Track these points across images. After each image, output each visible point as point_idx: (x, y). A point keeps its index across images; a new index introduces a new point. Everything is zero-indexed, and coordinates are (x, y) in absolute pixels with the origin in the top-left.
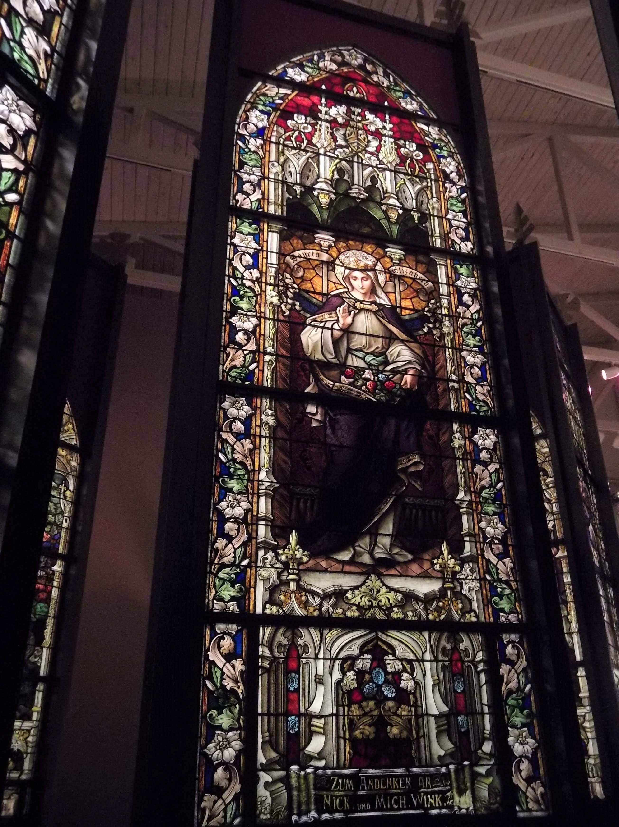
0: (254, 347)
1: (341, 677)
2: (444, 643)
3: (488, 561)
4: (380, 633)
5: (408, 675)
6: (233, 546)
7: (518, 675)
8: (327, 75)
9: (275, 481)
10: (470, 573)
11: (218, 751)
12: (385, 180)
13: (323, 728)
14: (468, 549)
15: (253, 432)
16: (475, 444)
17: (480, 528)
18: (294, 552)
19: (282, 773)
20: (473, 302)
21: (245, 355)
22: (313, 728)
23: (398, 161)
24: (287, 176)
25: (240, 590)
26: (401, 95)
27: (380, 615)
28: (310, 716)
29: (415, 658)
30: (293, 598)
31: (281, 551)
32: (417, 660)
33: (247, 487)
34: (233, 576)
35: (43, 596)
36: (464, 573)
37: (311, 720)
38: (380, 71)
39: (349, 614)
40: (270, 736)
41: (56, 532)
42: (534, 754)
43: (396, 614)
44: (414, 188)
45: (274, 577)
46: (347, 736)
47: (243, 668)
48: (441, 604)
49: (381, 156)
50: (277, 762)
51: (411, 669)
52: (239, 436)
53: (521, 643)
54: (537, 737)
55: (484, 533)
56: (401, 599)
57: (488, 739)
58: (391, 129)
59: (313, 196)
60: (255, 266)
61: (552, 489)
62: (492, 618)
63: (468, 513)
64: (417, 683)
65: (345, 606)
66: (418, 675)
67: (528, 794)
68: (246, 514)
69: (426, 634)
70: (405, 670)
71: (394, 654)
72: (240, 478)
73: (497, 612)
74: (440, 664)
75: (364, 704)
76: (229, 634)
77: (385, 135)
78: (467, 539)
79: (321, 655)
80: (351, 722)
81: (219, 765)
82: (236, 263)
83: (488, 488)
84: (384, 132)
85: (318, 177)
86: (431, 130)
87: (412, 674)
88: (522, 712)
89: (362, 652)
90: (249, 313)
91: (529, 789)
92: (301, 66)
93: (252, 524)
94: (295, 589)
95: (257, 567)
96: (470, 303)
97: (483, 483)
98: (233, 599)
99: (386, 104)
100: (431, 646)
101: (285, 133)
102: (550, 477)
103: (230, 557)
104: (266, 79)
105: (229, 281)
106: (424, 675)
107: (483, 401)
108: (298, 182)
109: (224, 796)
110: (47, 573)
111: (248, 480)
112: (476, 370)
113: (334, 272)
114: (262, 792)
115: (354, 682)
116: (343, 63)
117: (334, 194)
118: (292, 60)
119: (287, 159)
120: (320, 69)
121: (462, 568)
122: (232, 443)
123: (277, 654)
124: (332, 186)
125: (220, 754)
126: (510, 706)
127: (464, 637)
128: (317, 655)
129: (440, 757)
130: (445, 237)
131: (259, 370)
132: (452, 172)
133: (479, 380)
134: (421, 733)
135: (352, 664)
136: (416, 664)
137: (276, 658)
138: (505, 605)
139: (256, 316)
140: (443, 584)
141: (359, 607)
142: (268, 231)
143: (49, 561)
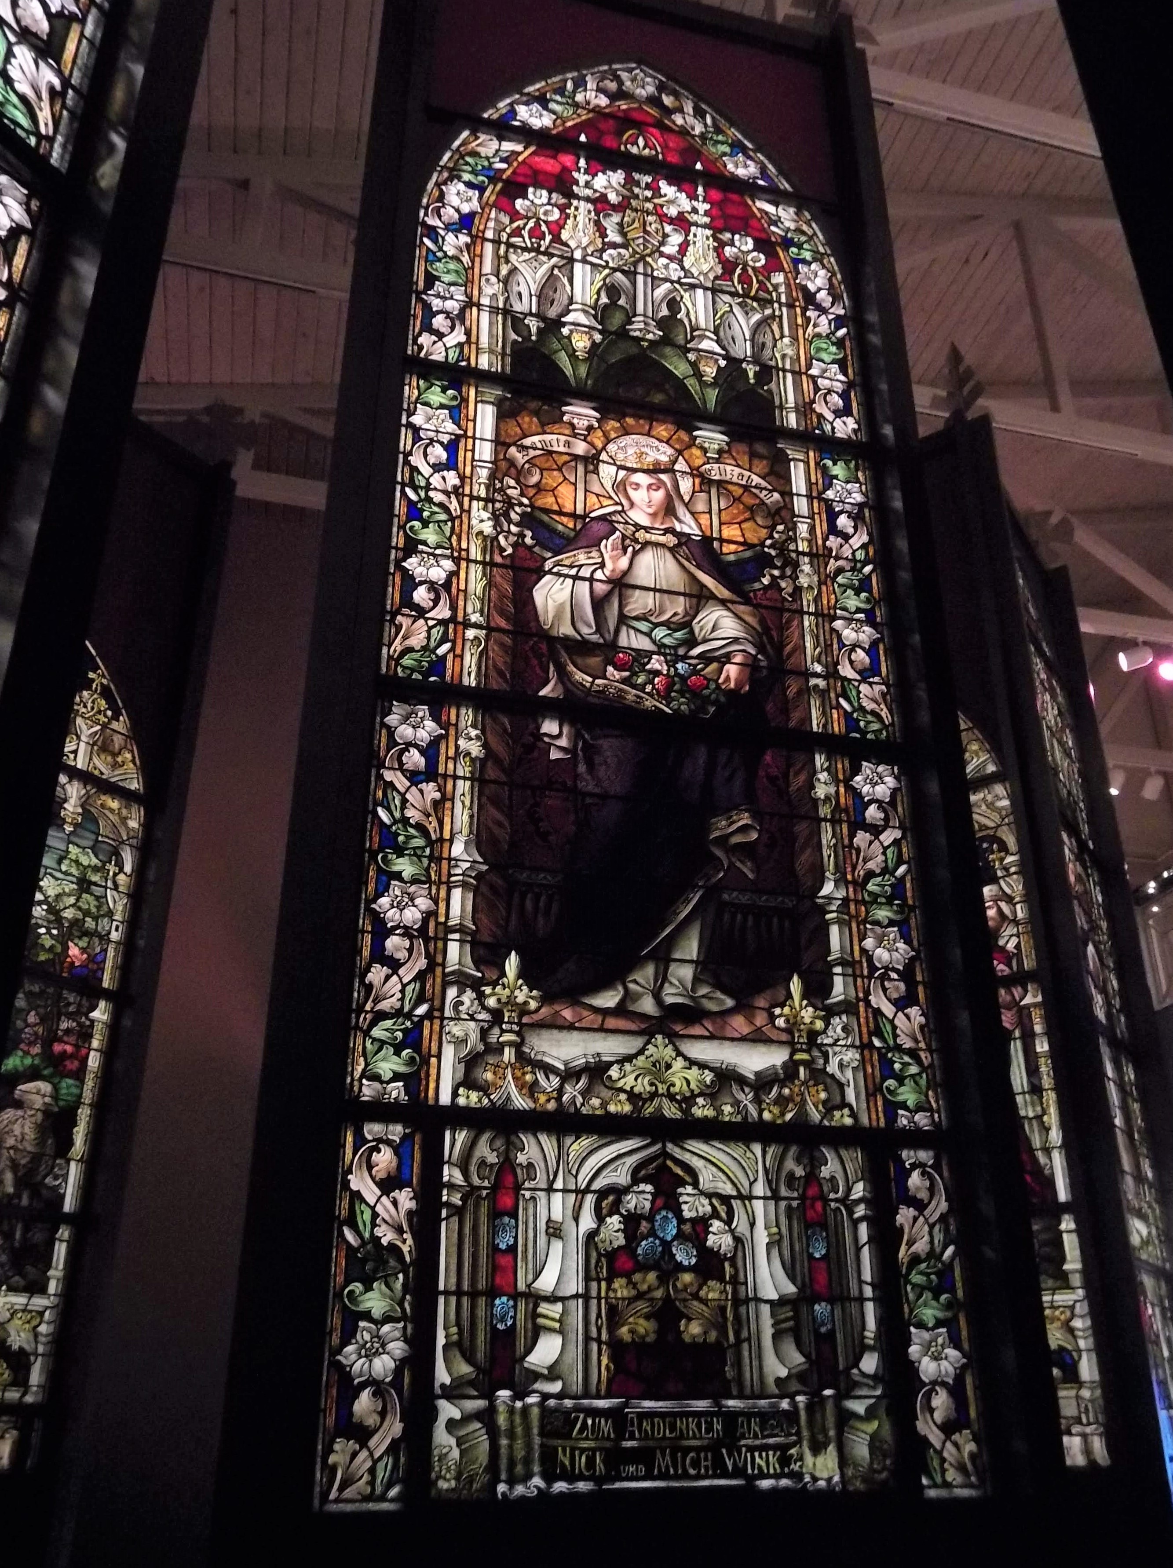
0: (446, 614)
1: (595, 1226)
2: (790, 1164)
3: (878, 1012)
4: (670, 1147)
5: (721, 1224)
6: (400, 979)
7: (932, 1227)
8: (591, 115)
9: (481, 860)
10: (843, 1035)
11: (363, 1360)
12: (694, 305)
13: (560, 1321)
14: (839, 989)
15: (441, 770)
16: (856, 794)
17: (863, 951)
18: (512, 992)
19: (481, 1404)
20: (856, 528)
21: (430, 628)
22: (541, 1321)
23: (720, 271)
24: (514, 300)
25: (411, 1061)
26: (727, 149)
27: (671, 1111)
28: (535, 1298)
29: (734, 1193)
30: (510, 1077)
31: (488, 990)
32: (740, 1197)
33: (427, 870)
34: (399, 1035)
35: (73, 1065)
36: (830, 1033)
37: (536, 1306)
38: (689, 108)
39: (612, 1108)
40: (460, 1333)
41: (98, 950)
42: (959, 1378)
43: (702, 1110)
44: (748, 320)
45: (474, 1037)
46: (604, 1336)
47: (412, 1205)
48: (786, 1091)
49: (687, 263)
50: (472, 1383)
51: (727, 1213)
52: (415, 778)
53: (937, 1166)
54: (966, 1346)
55: (870, 959)
56: (712, 1081)
57: (872, 1349)
58: (707, 213)
59: (560, 338)
60: (451, 464)
61: (1015, 877)
62: (882, 1120)
63: (839, 922)
64: (738, 1240)
65: (606, 1094)
66: (741, 1224)
67: (945, 1454)
68: (425, 921)
69: (757, 1148)
70: (715, 1215)
71: (695, 1184)
72: (415, 854)
73: (892, 1108)
74: (783, 1204)
75: (637, 1277)
76: (389, 1143)
77: (696, 225)
78: (838, 970)
79: (559, 1184)
80: (613, 1311)
81: (363, 1386)
82: (416, 460)
83: (879, 875)
84: (694, 218)
85: (571, 301)
86: (781, 212)
87: (729, 1222)
88: (936, 1298)
89: (636, 1179)
90: (438, 552)
91: (948, 1445)
92: (542, 101)
93: (436, 938)
94: (513, 1060)
95: (442, 1018)
96: (851, 531)
97: (871, 865)
98: (397, 1077)
99: (699, 166)
100: (766, 1171)
101: (512, 222)
102: (1012, 854)
103: (394, 999)
104: (478, 125)
105: (403, 492)
106: (752, 1225)
107: (873, 713)
108: (534, 311)
109: (372, 1443)
110: (80, 1024)
111: (431, 858)
112: (860, 655)
113: (598, 474)
114: (442, 1438)
115: (621, 1235)
116: (621, 94)
117: (601, 332)
118: (527, 90)
119: (514, 270)
120: (576, 105)
121: (827, 1024)
122: (402, 790)
123: (476, 1181)
124: (595, 317)
125: (367, 1365)
126: (914, 1286)
127: (829, 1155)
128: (551, 1183)
129: (779, 1381)
130: (805, 409)
131: (455, 656)
132: (819, 290)
133: (865, 675)
134: (744, 1334)
135: (617, 1203)
136: (736, 1204)
137: (474, 1189)
138: (908, 1095)
139: (452, 557)
140: (792, 1055)
141: (632, 1096)
142: (476, 402)
143: (85, 1002)
